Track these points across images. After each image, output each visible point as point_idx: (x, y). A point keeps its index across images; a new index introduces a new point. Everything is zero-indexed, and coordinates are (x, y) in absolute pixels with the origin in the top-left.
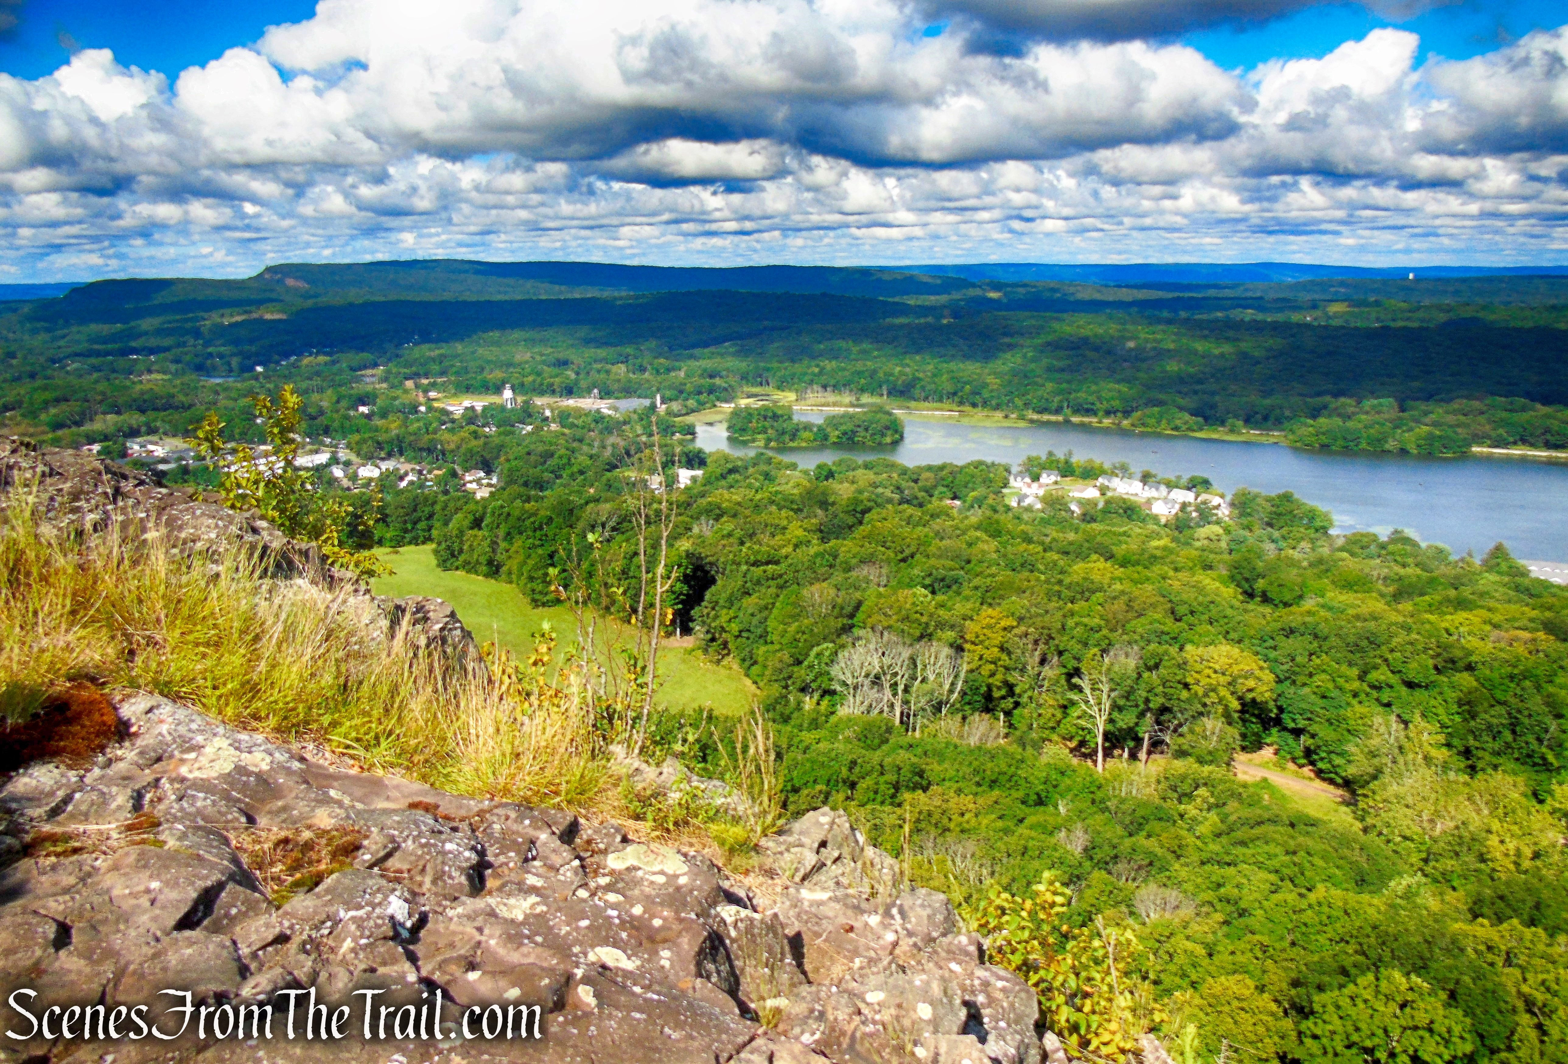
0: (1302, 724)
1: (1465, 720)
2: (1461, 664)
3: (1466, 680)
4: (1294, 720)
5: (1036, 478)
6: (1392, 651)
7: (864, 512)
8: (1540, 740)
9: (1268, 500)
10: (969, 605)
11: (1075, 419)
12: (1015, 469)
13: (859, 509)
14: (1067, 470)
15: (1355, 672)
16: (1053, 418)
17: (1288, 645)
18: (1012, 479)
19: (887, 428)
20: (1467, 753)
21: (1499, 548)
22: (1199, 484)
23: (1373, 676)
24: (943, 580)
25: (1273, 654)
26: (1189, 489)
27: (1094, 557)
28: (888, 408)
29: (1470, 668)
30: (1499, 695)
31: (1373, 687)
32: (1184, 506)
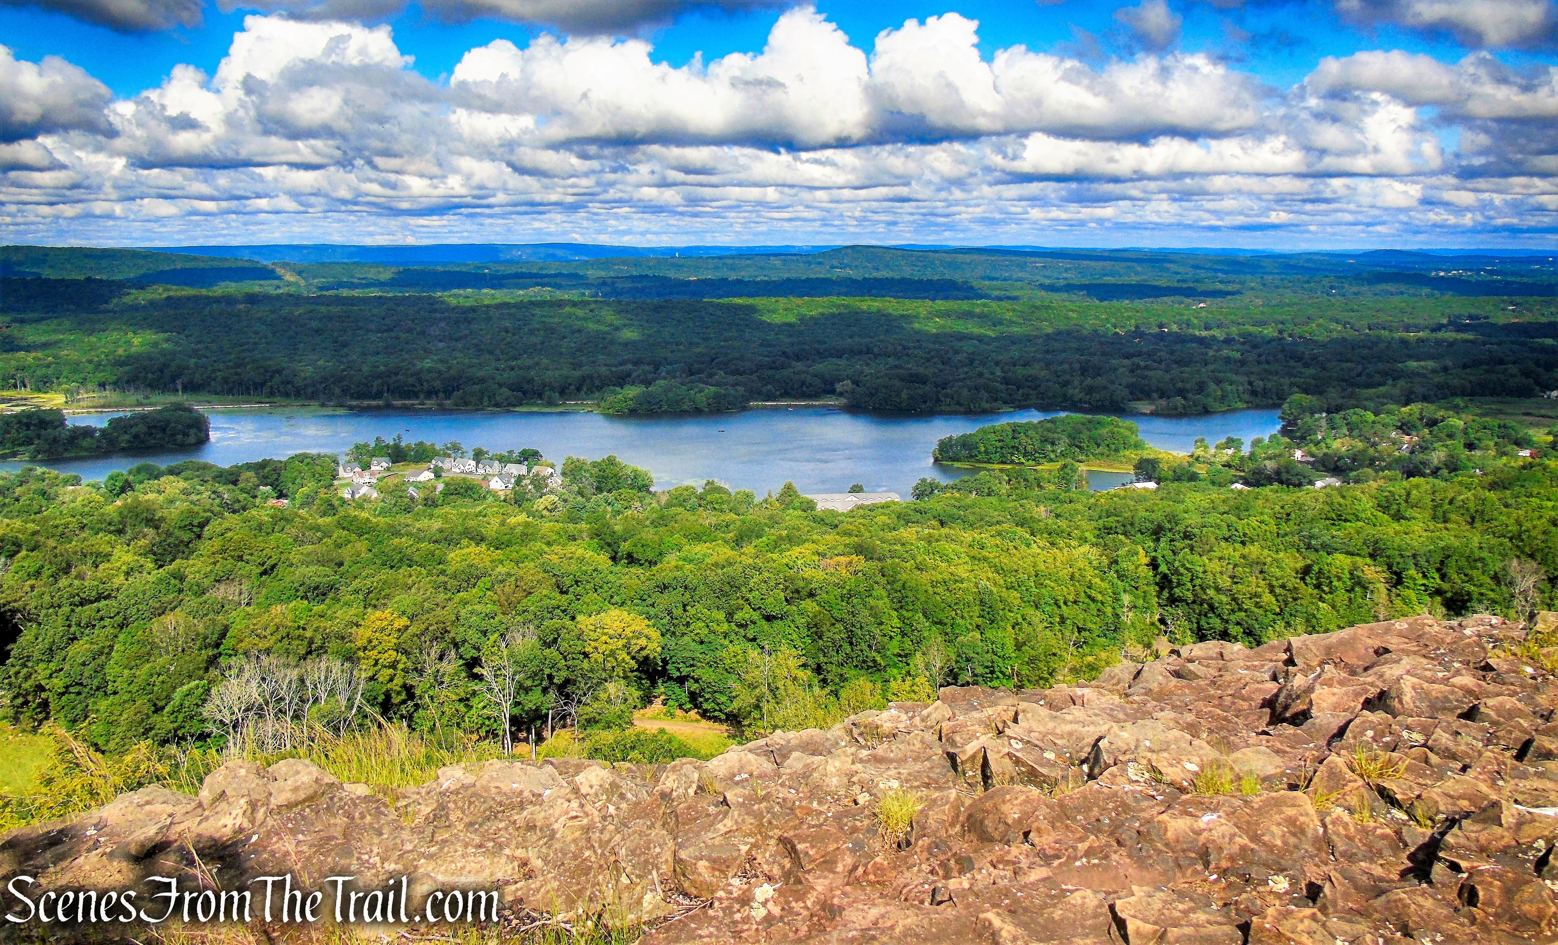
0: (685, 671)
1: (813, 641)
2: (804, 593)
3: (810, 606)
4: (678, 669)
5: (366, 467)
6: (751, 590)
7: (202, 525)
8: (870, 647)
9: (595, 465)
10: (353, 611)
11: (398, 403)
12: (342, 459)
13: (195, 522)
14: (398, 455)
15: (721, 615)
16: (374, 403)
17: (664, 600)
18: (341, 469)
19: (190, 426)
20: (818, 669)
21: (789, 487)
22: (529, 456)
23: (738, 616)
24: (316, 588)
25: (652, 611)
26: (520, 462)
27: (465, 542)
28: (187, 404)
29: (811, 595)
30: (837, 614)
31: (740, 626)
32: (519, 479)
